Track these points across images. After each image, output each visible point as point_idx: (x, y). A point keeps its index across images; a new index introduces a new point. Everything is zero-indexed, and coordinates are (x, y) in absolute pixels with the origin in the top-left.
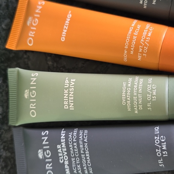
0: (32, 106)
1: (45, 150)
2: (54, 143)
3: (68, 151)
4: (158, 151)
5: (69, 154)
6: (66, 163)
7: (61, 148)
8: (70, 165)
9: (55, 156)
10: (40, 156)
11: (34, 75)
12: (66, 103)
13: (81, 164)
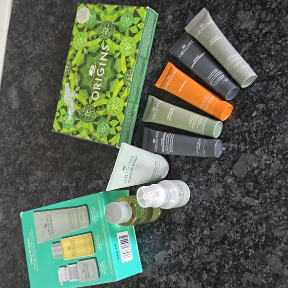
0: (154, 115)
1: (156, 139)
2: (160, 137)
3: (165, 141)
4: (197, 147)
5: (165, 143)
6: (163, 146)
7: (163, 140)
8: (165, 147)
9: (160, 143)
10: (154, 142)
11: (159, 102)
12: (168, 117)
13: (169, 147)
